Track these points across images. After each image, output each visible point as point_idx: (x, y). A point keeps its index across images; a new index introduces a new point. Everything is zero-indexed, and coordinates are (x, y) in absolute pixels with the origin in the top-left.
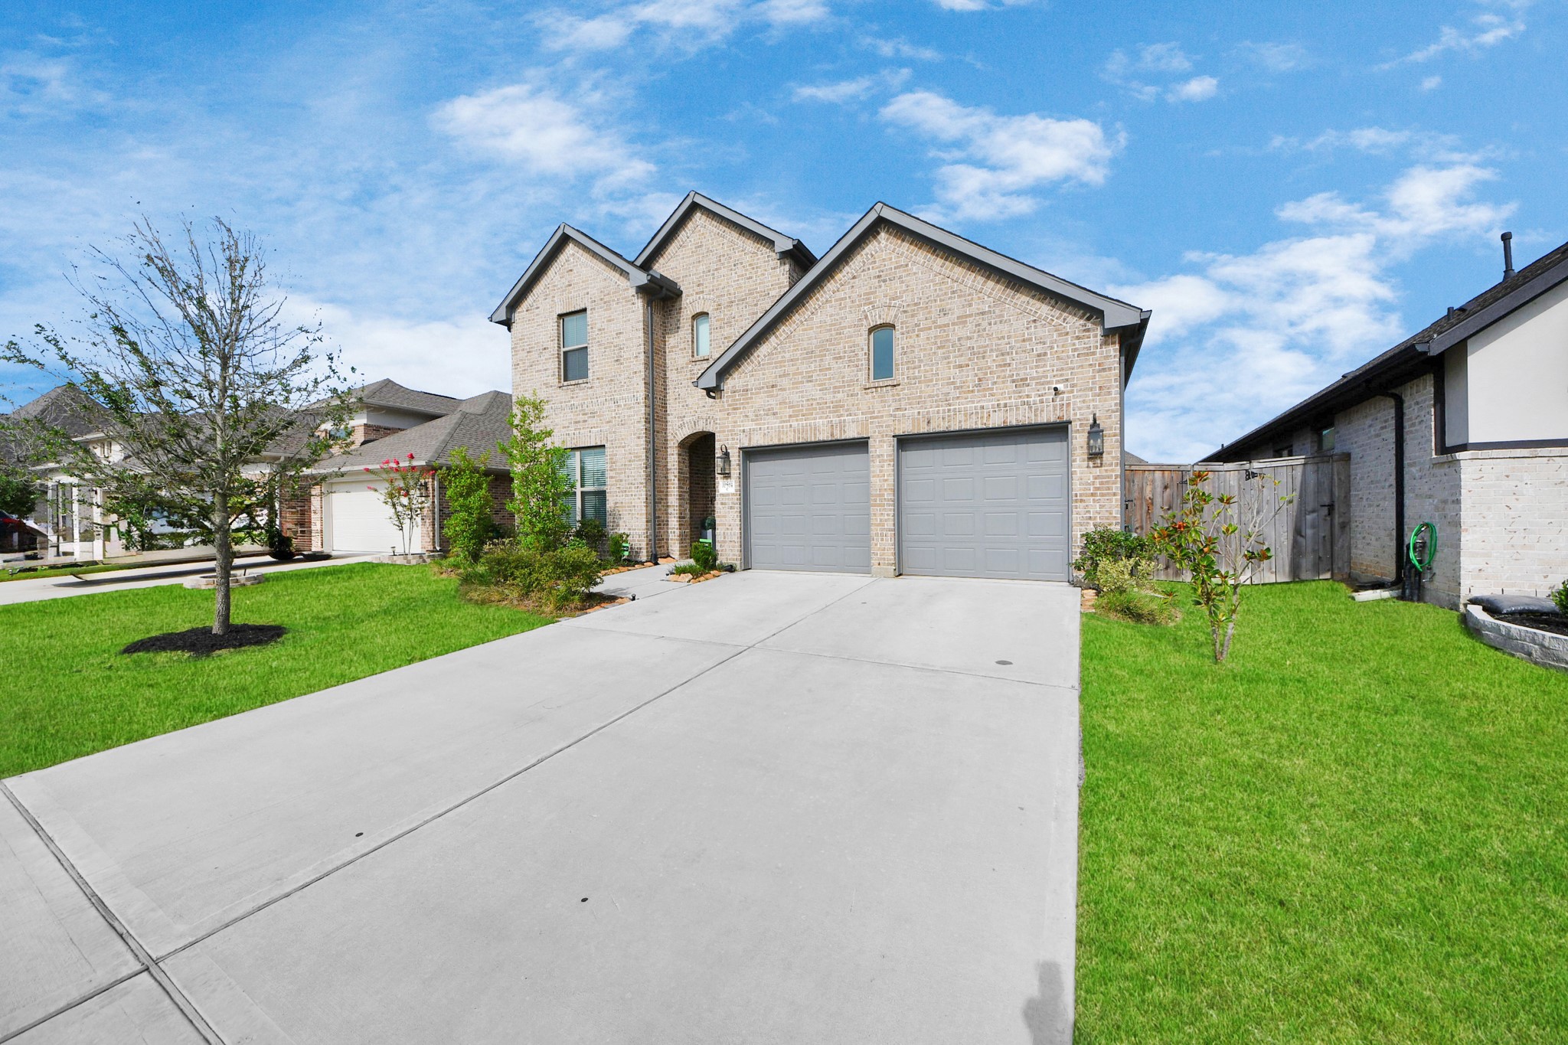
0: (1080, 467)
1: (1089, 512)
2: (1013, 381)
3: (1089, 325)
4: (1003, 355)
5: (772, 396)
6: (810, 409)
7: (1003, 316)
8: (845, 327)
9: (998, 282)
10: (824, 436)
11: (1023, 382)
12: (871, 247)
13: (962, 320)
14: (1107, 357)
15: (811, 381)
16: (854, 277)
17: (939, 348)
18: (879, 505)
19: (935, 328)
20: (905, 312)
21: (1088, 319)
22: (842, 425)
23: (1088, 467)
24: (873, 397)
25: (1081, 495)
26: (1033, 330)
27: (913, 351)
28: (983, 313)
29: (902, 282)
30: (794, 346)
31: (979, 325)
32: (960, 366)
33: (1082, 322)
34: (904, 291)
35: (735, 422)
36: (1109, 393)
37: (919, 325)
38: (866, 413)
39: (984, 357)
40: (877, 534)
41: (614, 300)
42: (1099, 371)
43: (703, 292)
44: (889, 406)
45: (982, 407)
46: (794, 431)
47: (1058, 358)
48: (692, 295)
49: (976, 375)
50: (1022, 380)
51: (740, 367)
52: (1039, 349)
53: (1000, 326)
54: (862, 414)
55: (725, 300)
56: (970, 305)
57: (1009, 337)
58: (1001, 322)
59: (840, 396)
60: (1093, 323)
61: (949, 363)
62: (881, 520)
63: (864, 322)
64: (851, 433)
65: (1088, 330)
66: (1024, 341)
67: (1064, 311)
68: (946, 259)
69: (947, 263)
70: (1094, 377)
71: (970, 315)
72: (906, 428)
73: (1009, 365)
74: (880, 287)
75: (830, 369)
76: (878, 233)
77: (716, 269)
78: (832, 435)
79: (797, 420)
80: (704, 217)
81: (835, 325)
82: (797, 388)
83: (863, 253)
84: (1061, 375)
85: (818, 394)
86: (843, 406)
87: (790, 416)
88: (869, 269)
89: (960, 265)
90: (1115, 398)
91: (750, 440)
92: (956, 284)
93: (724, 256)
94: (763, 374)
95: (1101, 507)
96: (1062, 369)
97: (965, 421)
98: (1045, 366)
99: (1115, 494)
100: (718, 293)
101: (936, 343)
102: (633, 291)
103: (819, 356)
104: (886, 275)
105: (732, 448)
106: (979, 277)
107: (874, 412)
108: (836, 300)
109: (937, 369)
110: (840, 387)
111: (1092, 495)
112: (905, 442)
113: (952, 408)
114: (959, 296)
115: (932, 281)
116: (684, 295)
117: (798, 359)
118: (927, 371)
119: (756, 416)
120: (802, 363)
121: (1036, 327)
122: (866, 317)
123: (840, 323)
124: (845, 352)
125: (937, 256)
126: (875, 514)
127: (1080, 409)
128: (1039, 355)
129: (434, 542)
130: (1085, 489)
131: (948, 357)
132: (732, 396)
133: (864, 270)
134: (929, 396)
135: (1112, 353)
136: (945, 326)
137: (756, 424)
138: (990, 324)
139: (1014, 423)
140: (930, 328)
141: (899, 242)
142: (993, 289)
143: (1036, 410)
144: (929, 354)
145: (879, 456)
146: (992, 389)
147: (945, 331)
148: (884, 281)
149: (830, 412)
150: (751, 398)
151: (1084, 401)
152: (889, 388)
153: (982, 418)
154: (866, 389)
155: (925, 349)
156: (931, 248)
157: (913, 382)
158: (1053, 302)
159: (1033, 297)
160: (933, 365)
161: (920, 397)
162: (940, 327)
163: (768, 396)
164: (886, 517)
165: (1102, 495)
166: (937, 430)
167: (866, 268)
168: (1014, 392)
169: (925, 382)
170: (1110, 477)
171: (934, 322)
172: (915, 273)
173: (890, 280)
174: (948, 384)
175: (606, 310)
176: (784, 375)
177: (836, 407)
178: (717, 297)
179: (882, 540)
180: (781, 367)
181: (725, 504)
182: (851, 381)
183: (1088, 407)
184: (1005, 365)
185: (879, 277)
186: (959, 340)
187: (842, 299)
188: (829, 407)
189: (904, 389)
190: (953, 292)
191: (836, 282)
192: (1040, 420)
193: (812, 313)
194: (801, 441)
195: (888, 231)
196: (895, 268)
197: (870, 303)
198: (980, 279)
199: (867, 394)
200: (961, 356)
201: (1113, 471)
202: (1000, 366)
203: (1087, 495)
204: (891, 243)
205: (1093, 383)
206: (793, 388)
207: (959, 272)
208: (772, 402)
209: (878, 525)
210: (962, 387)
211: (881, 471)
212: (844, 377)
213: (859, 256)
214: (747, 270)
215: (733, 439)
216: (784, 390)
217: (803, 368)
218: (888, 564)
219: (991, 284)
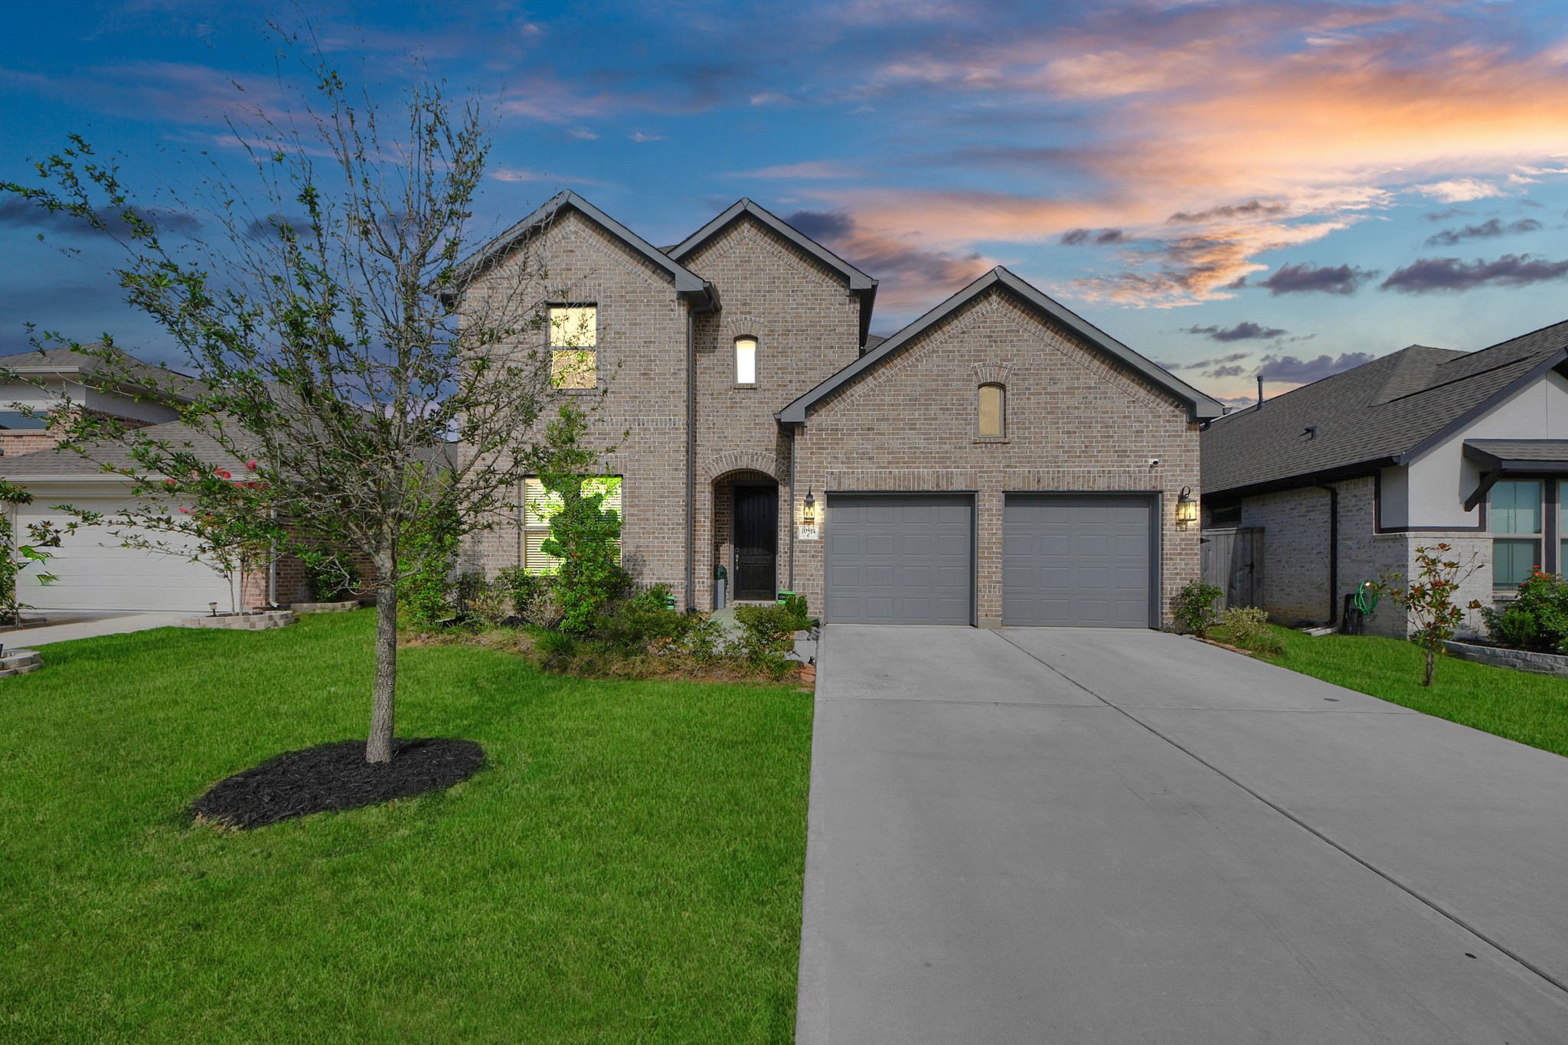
0: (1170, 530)
1: (1176, 569)
2: (1116, 452)
3: (1177, 412)
4: (1106, 427)
5: (868, 439)
6: (912, 458)
7: (1106, 393)
8: (953, 380)
9: (1103, 362)
10: (928, 486)
11: (1122, 454)
12: (982, 307)
13: (1070, 391)
14: (1191, 441)
15: (914, 429)
16: (963, 332)
17: (1049, 413)
18: (987, 558)
19: (1046, 394)
20: (1016, 374)
21: (1177, 407)
22: (949, 477)
23: (1176, 531)
24: (983, 452)
25: (1171, 554)
26: (1132, 409)
27: (1024, 413)
28: (1090, 388)
29: (1013, 346)
30: (895, 391)
31: (1086, 398)
32: (1069, 432)
33: (1171, 408)
34: (1015, 355)
35: (822, 463)
36: (1192, 471)
37: (1030, 389)
38: (975, 467)
39: (1090, 427)
40: (985, 587)
41: (642, 301)
42: (1185, 451)
43: (750, 313)
44: (999, 462)
45: (1089, 472)
46: (895, 478)
47: (1153, 436)
48: (735, 313)
49: (1083, 442)
50: (1123, 451)
51: (828, 404)
52: (1137, 426)
53: (1105, 401)
54: (971, 467)
55: (779, 327)
56: (1078, 379)
57: (1112, 412)
58: (1105, 398)
59: (947, 447)
60: (1181, 411)
61: (1057, 428)
62: (989, 573)
63: (974, 377)
64: (959, 485)
65: (1176, 416)
66: (1125, 417)
67: (1157, 397)
68: (1056, 333)
69: (1057, 336)
70: (1181, 456)
71: (1078, 388)
72: (1016, 485)
73: (1112, 437)
74: (991, 346)
75: (936, 419)
76: (990, 295)
77: (769, 291)
78: (938, 485)
79: (897, 468)
80: (754, 231)
81: (942, 375)
82: (898, 434)
83: (974, 310)
84: (1156, 451)
85: (920, 442)
86: (950, 458)
87: (889, 463)
88: (979, 327)
89: (1069, 341)
90: (1197, 475)
91: (840, 484)
92: (1065, 357)
93: (779, 278)
94: (857, 415)
95: (1186, 564)
96: (1156, 446)
97: (1074, 483)
98: (1142, 441)
99: (1196, 554)
100: (771, 317)
101: (1046, 408)
102: (674, 296)
103: (923, 405)
104: (997, 337)
105: (817, 491)
106: (1086, 355)
107: (983, 467)
108: (943, 352)
109: (1047, 433)
110: (947, 438)
111: (1180, 554)
112: (1013, 498)
113: (1061, 469)
114: (1068, 369)
115: (1043, 350)
116: (724, 312)
117: (899, 405)
118: (1036, 433)
119: (848, 458)
120: (904, 409)
121: (1134, 407)
122: (976, 373)
123: (948, 375)
124: (953, 404)
125: (1048, 328)
126: (982, 567)
127: (1170, 481)
128: (1137, 432)
129: (267, 596)
130: (1174, 549)
131: (1058, 423)
132: (818, 434)
133: (974, 328)
134: (1039, 457)
135: (1194, 438)
136: (1055, 393)
137: (847, 468)
138: (1096, 398)
139: (1117, 488)
140: (1041, 394)
141: (1011, 308)
142: (1098, 368)
143: (1135, 479)
144: (1039, 418)
145: (988, 510)
146: (1097, 456)
147: (1054, 398)
148: (995, 342)
149: (935, 462)
150: (842, 439)
151: (1173, 475)
152: (999, 445)
153: (1089, 481)
154: (974, 443)
155: (1036, 413)
156: (1042, 319)
157: (1023, 441)
158: (1149, 387)
159: (1133, 381)
160: (1042, 428)
161: (1030, 457)
162: (1050, 394)
163: (862, 439)
164: (994, 570)
165: (1187, 554)
166: (1046, 489)
167: (977, 325)
168: (1117, 461)
169: (1035, 443)
170: (1193, 539)
171: (1045, 389)
172: (1026, 340)
173: (1001, 341)
174: (1057, 447)
175: (628, 310)
176: (883, 420)
177: (943, 458)
178: (769, 322)
179: (990, 592)
180: (879, 410)
181: (806, 552)
182: (959, 433)
183: (1176, 481)
184: (1108, 437)
185: (990, 337)
186: (1068, 408)
187: (950, 351)
188: (935, 457)
189: (1014, 448)
190: (1062, 364)
191: (944, 334)
192: (1138, 489)
193: (917, 360)
194: (902, 489)
195: (999, 295)
196: (1006, 331)
197: (980, 361)
198: (1087, 357)
199: (976, 448)
200: (1070, 423)
201: (1195, 535)
202: (1105, 437)
203: (1175, 554)
204: (1002, 307)
205: (1180, 461)
206: (893, 434)
207: (1068, 346)
208: (868, 445)
209: (986, 577)
210: (1070, 451)
211: (989, 525)
212: (951, 429)
213: (969, 313)
214: (808, 300)
215: (818, 481)
216: (883, 434)
217: (905, 414)
218: (996, 616)
219: (1096, 363)
